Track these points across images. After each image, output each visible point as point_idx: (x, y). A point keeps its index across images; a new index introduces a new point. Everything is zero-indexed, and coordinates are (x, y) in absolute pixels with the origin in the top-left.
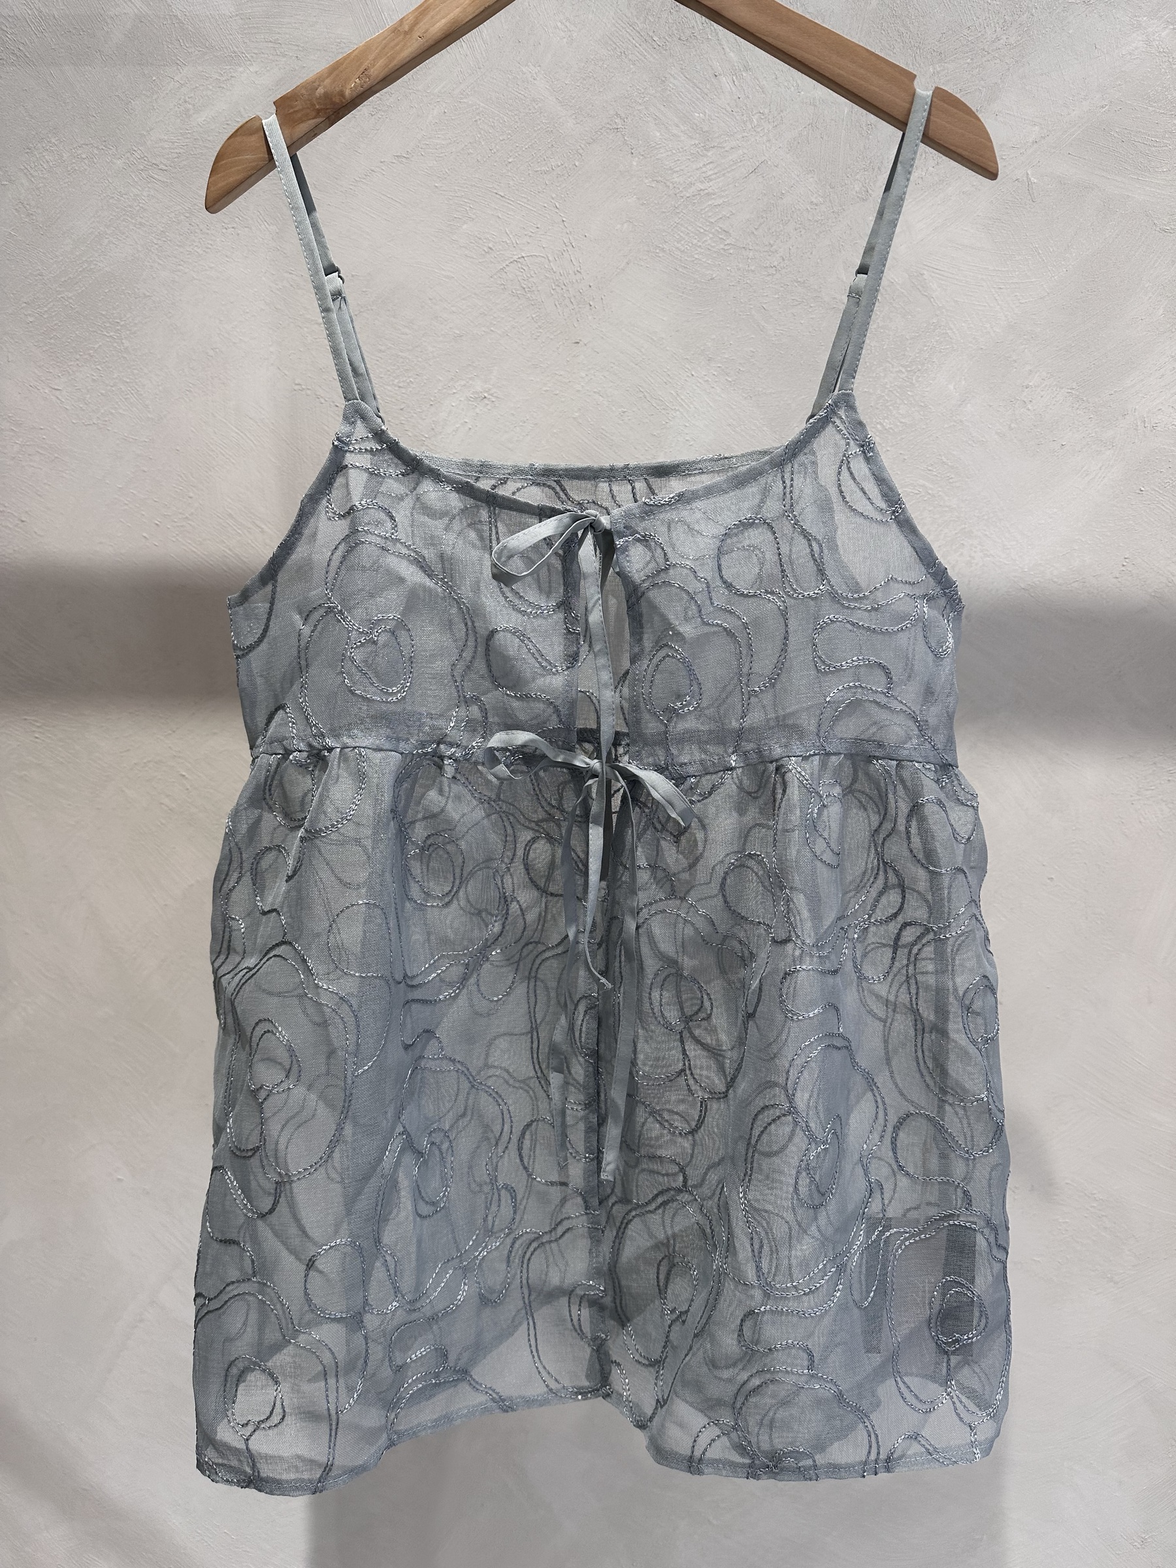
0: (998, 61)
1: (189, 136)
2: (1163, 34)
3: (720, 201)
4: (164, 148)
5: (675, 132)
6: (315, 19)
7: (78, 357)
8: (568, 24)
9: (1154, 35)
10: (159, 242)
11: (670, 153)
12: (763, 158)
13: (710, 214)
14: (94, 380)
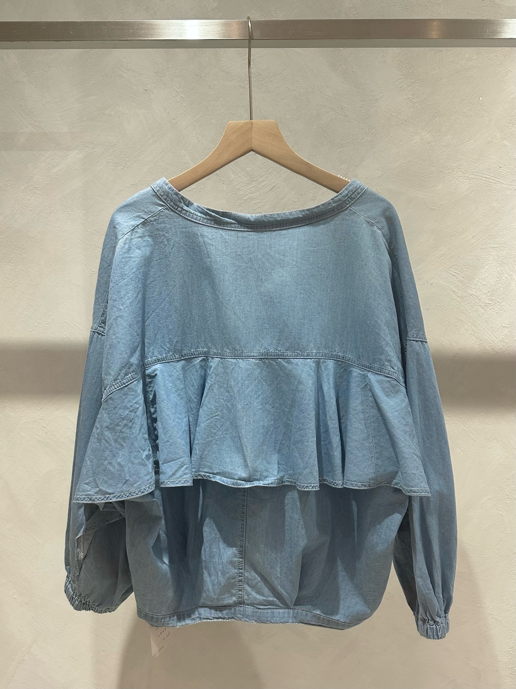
0: (364, 147)
1: (50, 177)
2: (427, 136)
3: (258, 201)
4: (40, 182)
5: (239, 175)
6: (99, 134)
7: (5, 261)
8: (197, 135)
9: (424, 136)
10: (38, 217)
11: (238, 183)
12: (274, 185)
13: (254, 206)
14: (11, 270)
